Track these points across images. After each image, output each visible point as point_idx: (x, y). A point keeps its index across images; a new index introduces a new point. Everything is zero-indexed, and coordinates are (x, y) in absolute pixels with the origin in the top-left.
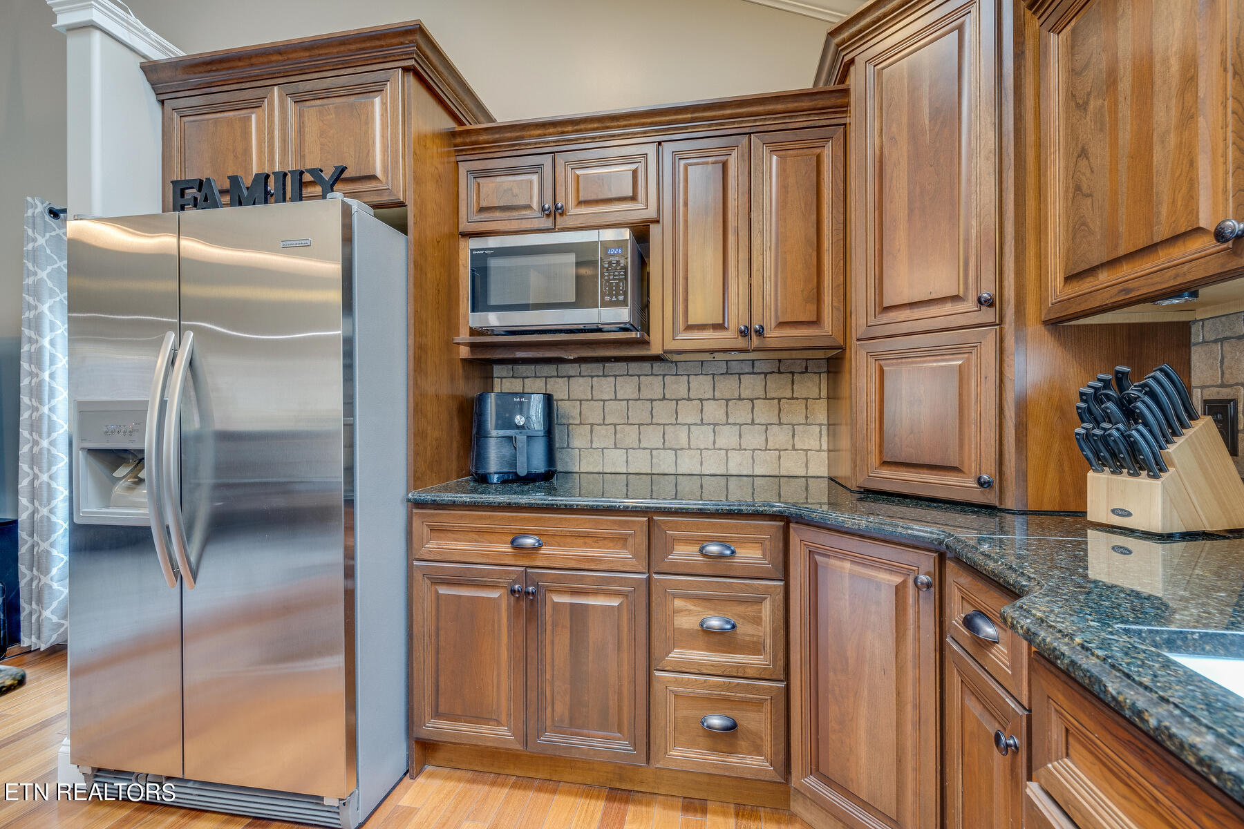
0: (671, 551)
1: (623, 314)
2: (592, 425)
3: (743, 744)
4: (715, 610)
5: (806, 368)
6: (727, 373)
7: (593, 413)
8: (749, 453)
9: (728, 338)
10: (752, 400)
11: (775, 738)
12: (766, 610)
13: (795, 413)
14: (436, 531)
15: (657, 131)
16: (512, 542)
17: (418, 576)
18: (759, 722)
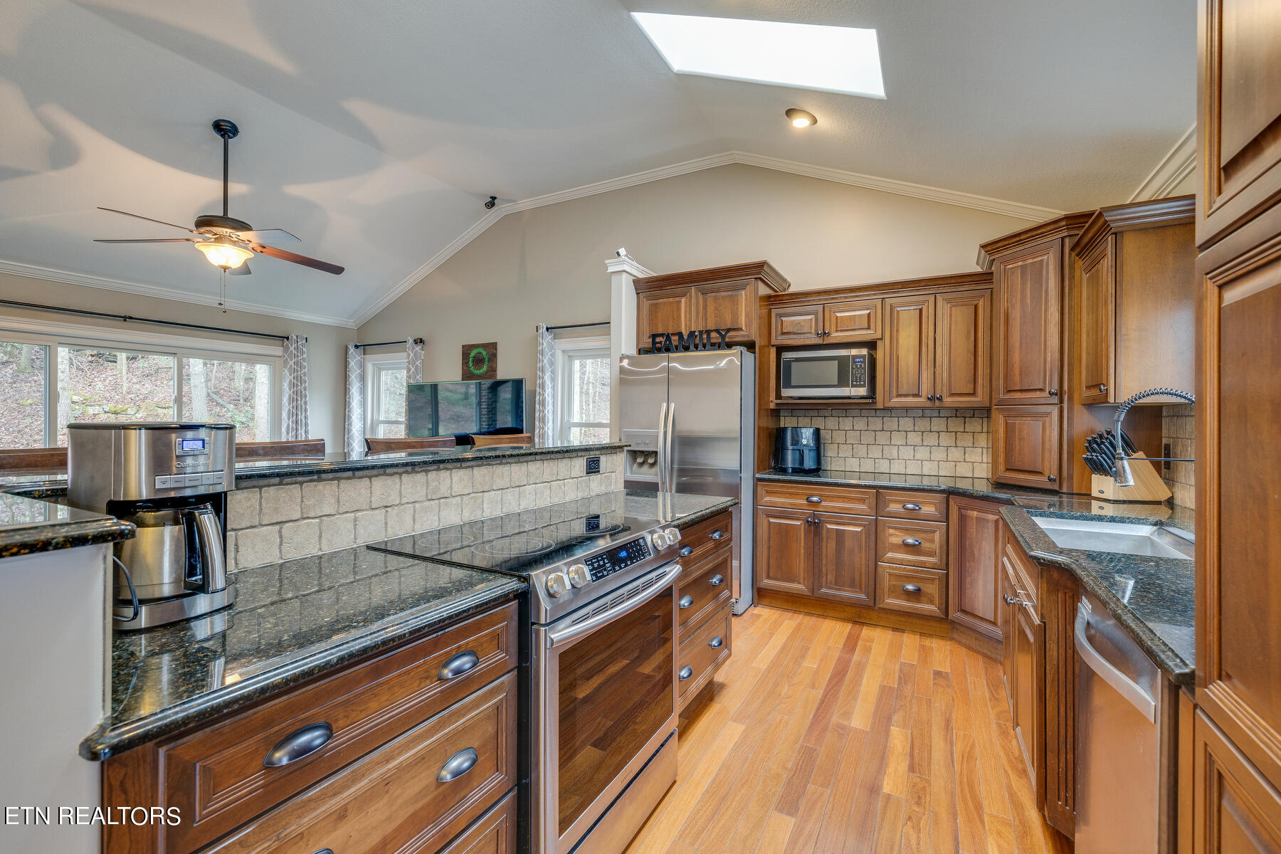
0: (888, 507)
1: (862, 391)
2: (838, 444)
3: (924, 599)
4: (910, 535)
5: (974, 415)
6: (922, 416)
7: (839, 437)
8: (936, 463)
9: (921, 401)
10: (938, 432)
11: (940, 596)
12: (937, 536)
13: (966, 440)
14: (769, 493)
15: (882, 293)
16: (807, 499)
17: (760, 513)
18: (932, 589)
